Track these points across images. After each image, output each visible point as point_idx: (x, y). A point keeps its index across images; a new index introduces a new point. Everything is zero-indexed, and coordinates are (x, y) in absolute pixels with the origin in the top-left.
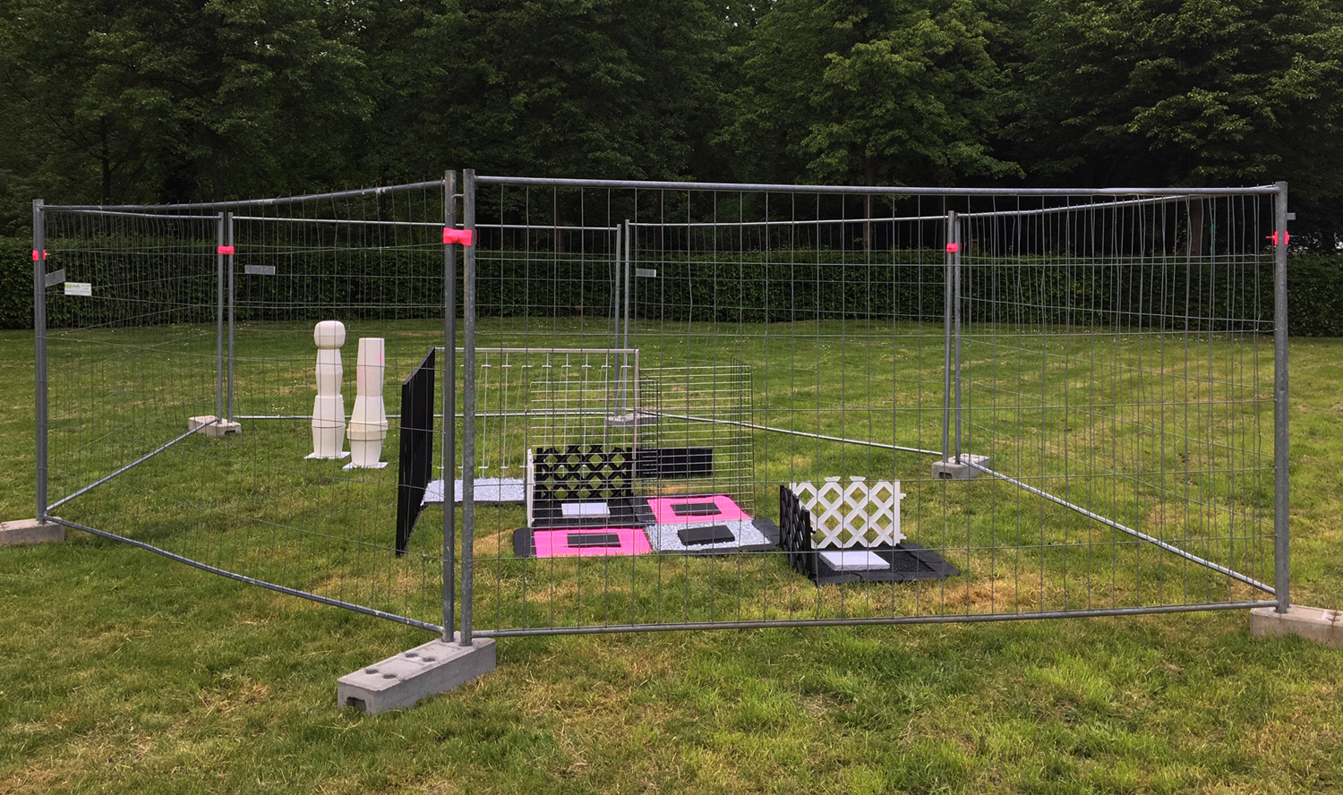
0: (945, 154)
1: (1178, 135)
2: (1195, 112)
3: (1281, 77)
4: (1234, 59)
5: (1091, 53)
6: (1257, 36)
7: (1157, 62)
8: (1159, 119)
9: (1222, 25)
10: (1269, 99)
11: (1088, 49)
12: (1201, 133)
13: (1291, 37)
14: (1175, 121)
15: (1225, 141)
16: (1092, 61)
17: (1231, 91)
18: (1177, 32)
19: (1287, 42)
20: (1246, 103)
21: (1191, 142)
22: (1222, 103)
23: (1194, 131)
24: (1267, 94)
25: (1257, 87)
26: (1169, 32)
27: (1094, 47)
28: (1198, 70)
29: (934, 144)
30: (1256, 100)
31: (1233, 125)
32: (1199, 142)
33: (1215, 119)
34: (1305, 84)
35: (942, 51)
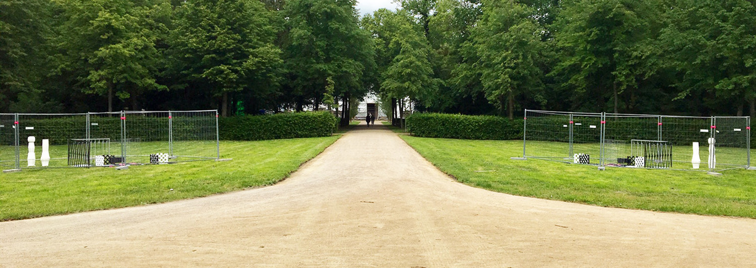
0: (141, 82)
1: (217, 79)
2: (222, 72)
3: (246, 62)
4: (233, 56)
5: (190, 51)
6: (240, 49)
7: (211, 56)
8: (211, 73)
9: (229, 45)
10: (242, 69)
11: (188, 49)
12: (224, 78)
13: (249, 50)
14: (216, 74)
15: (231, 81)
16: (190, 53)
17: (232, 65)
18: (215, 46)
19: (248, 51)
20: (237, 69)
21: (221, 81)
22: (230, 69)
23: (222, 78)
24: (242, 67)
25: (240, 64)
26: (214, 46)
27: (190, 49)
28: (223, 58)
29: (137, 78)
30: (239, 69)
31: (233, 76)
32: (224, 81)
33: (228, 74)
34: (252, 65)
35: (140, 48)
